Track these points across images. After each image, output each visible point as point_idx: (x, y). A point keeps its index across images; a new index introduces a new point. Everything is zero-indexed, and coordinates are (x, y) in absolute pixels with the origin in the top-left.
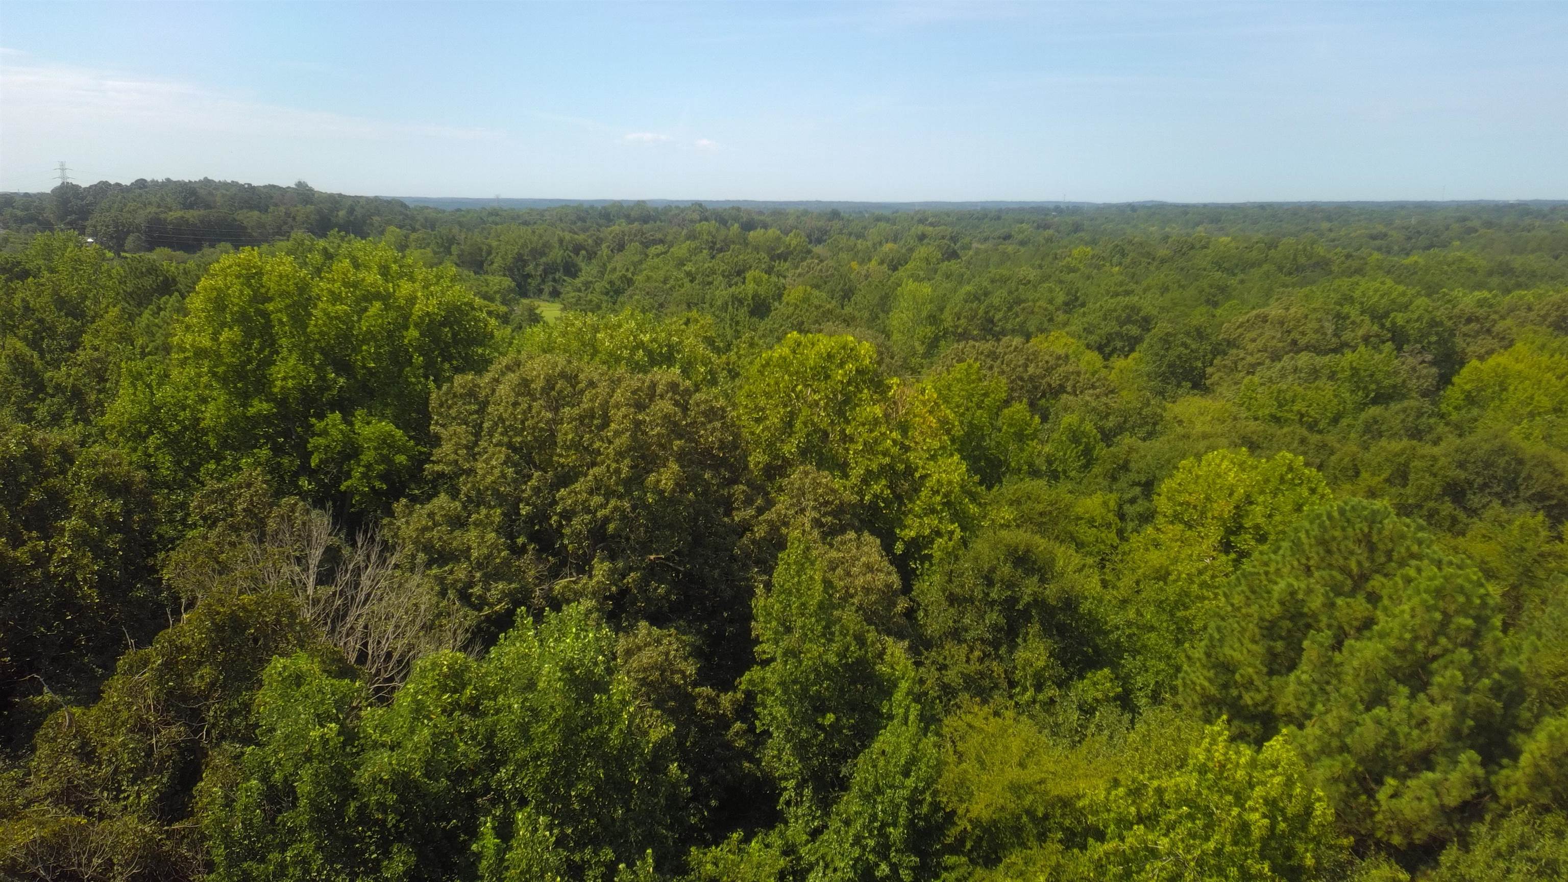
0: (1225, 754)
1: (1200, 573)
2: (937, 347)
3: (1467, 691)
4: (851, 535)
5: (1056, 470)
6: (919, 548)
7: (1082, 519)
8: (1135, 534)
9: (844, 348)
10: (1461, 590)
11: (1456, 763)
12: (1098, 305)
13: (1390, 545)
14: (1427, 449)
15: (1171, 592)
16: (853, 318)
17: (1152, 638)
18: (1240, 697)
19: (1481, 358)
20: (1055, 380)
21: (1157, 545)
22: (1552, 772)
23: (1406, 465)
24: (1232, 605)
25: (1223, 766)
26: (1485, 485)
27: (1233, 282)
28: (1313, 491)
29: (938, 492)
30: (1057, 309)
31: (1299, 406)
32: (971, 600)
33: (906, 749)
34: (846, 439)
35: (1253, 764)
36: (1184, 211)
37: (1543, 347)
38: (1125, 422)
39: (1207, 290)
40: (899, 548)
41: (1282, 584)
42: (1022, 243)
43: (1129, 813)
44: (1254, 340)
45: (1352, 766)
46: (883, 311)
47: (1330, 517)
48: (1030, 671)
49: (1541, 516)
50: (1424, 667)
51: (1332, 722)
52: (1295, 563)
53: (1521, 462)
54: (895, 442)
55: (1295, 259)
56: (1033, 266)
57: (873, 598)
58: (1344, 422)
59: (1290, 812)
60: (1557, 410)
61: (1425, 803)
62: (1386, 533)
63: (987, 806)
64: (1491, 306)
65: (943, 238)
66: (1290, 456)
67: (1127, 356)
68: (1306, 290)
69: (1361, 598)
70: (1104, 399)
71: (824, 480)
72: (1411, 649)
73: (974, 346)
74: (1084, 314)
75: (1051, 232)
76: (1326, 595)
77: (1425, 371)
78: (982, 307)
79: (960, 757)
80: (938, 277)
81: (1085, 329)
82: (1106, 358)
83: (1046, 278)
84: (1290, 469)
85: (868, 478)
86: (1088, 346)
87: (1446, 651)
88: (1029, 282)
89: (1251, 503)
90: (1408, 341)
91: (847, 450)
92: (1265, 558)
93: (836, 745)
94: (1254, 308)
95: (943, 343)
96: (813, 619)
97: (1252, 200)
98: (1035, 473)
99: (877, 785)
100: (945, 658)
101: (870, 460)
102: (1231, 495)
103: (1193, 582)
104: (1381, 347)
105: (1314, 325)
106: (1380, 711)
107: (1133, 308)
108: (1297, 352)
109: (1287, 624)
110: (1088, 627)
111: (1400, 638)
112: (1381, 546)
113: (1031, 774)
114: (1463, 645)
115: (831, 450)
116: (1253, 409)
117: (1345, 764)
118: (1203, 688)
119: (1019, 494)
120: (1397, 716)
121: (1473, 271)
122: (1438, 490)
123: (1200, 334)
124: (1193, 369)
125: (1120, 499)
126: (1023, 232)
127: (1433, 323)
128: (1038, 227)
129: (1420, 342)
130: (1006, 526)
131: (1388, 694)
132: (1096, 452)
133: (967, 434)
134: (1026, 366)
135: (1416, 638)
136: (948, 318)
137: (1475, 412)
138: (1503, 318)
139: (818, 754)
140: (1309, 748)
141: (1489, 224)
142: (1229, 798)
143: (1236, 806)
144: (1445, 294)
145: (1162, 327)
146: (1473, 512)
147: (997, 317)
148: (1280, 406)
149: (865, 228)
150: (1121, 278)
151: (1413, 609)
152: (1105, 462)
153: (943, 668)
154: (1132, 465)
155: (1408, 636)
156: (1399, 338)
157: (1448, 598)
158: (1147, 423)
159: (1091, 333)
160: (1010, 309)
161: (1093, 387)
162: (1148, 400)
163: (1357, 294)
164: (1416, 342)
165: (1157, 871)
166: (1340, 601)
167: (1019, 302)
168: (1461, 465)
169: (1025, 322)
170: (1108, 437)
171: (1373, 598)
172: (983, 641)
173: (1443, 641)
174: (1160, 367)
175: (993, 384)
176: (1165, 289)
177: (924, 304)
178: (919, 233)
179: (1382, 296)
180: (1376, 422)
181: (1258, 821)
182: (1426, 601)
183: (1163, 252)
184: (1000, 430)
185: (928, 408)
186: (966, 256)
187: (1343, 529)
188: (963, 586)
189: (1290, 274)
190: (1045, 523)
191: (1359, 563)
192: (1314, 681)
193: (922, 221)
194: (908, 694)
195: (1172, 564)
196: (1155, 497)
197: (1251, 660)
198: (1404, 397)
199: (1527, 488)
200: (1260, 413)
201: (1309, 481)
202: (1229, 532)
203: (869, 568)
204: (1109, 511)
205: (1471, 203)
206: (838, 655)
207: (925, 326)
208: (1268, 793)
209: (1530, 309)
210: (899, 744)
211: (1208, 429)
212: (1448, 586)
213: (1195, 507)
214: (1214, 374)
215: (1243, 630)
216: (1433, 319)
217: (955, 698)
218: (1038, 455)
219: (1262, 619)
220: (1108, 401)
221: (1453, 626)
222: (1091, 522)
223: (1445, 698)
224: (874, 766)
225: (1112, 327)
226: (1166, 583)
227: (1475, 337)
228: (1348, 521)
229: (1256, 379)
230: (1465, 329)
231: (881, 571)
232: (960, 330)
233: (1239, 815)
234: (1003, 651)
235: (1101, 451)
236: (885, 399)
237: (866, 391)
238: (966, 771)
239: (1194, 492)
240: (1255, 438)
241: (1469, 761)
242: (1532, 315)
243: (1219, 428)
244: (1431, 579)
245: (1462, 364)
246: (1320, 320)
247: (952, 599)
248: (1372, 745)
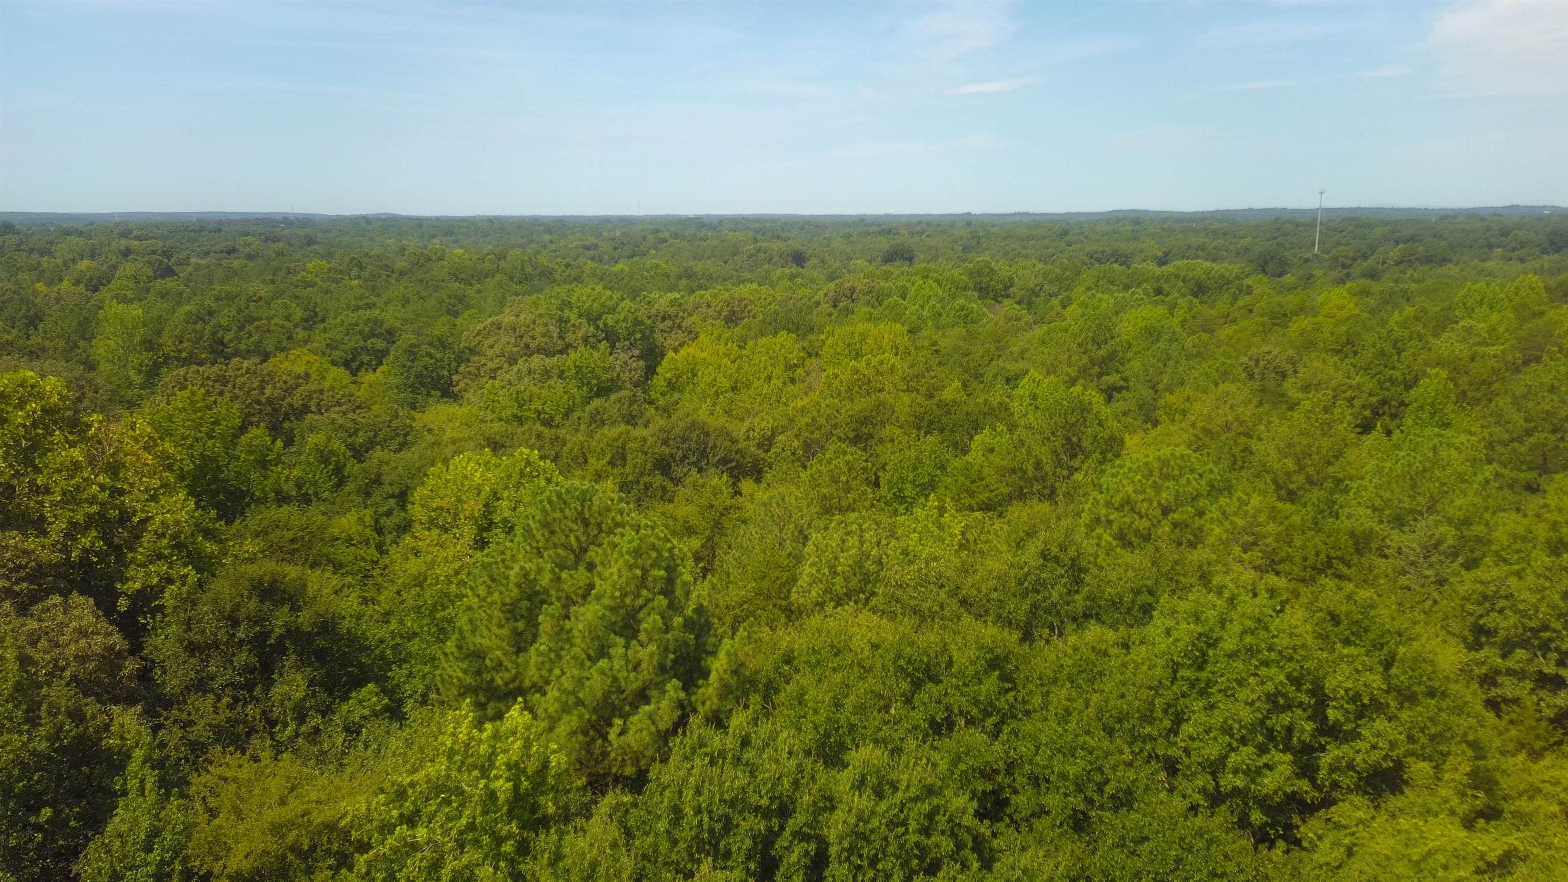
0: (469, 734)
1: (457, 573)
2: (158, 375)
3: (667, 631)
4: (57, 599)
5: (306, 494)
6: (149, 600)
7: (337, 539)
8: (394, 546)
9: (22, 385)
10: (654, 547)
11: (664, 692)
12: (339, 320)
13: (599, 520)
14: (640, 432)
15: (429, 596)
16: (43, 349)
17: (414, 646)
18: (492, 680)
19: (676, 350)
20: (297, 400)
21: (417, 554)
22: (733, 682)
23: (623, 447)
24: (478, 596)
25: (467, 746)
26: (685, 457)
27: (470, 292)
28: (549, 481)
29: (163, 535)
30: (296, 326)
31: (536, 405)
32: (216, 645)
33: (145, 823)
34: (36, 490)
35: (496, 736)
36: (418, 224)
37: (719, 338)
38: (375, 436)
39: (447, 301)
40: (123, 604)
41: (517, 568)
42: (250, 257)
43: (392, 817)
44: (492, 347)
45: (587, 716)
46: (84, 339)
47: (550, 502)
48: (288, 704)
49: (725, 477)
50: (633, 617)
51: (567, 683)
52: (528, 548)
53: (707, 434)
54: (102, 487)
55: (523, 269)
56: (264, 282)
57: (91, 666)
58: (576, 415)
59: (530, 771)
60: (734, 389)
61: (645, 733)
62: (595, 508)
63: (246, 857)
64: (680, 305)
65: (154, 252)
66: (526, 451)
67: (375, 370)
68: (534, 297)
69: (582, 569)
70: (351, 415)
71: (12, 542)
72: (621, 606)
73: (198, 371)
74: (325, 330)
75: (281, 245)
76: (552, 571)
77: (634, 365)
78: (208, 328)
79: (213, 813)
80: (151, 297)
81: (328, 345)
82: (354, 373)
83: (279, 294)
84: (528, 463)
85: (73, 531)
86: (333, 363)
87: (648, 601)
88: (261, 298)
89: (498, 499)
90: (619, 339)
91: (41, 503)
92: (502, 548)
93: (60, 842)
94: (490, 316)
95: (164, 370)
96: (10, 705)
97: (481, 213)
98: (282, 499)
99: (114, 870)
100: (189, 714)
101: (73, 511)
102: (478, 494)
103: (451, 582)
104: (599, 346)
105: (540, 329)
106: (603, 663)
107: (375, 322)
108: (530, 356)
109: (525, 604)
110: (350, 647)
111: (612, 597)
112: (592, 521)
113: (294, 807)
114: (659, 593)
115: (20, 505)
116: (497, 411)
117: (580, 717)
118: (459, 680)
119: (265, 523)
120: (618, 664)
121: (667, 276)
122: (649, 466)
123: (442, 344)
124: (441, 377)
125: (375, 513)
126: (249, 245)
127: (637, 322)
128: (266, 240)
129: (629, 340)
130: (251, 560)
131: (609, 647)
132: (347, 469)
133: (200, 468)
134: (262, 388)
135: (624, 595)
136: (167, 342)
137: (676, 395)
138: (690, 315)
139: (38, 859)
140: (551, 710)
141: (675, 236)
142: (476, 773)
143: (482, 778)
144: (645, 297)
145: (407, 338)
146: (677, 481)
147: (227, 338)
148: (520, 406)
149: (51, 243)
150: (360, 291)
151: (619, 571)
152: (356, 478)
153: (187, 725)
154: (386, 479)
155: (617, 594)
156: (611, 337)
157: (644, 556)
158: (398, 435)
159: (334, 348)
160: (241, 328)
161: (339, 404)
162: (396, 412)
163: (574, 299)
164: (625, 339)
165: (417, 863)
166: (564, 575)
167: (251, 320)
168: (665, 443)
169: (261, 342)
170: (359, 453)
171: (591, 566)
172: (234, 686)
173: (644, 592)
174: (408, 378)
175: (224, 411)
176: (406, 301)
177: (135, 328)
178: (123, 248)
179: (594, 300)
180: (598, 413)
181: (502, 786)
182: (628, 561)
183: (401, 264)
184: (238, 459)
185: (142, 444)
186: (184, 272)
187: (562, 510)
188: (203, 632)
189: (521, 283)
190: (297, 549)
191: (577, 538)
192: (550, 650)
193: (125, 234)
194: (144, 762)
195: (430, 569)
196: (409, 506)
197: (499, 642)
198: (620, 388)
199: (714, 456)
200: (503, 415)
201: (545, 472)
202: (482, 529)
203: (82, 633)
204: (366, 527)
205: (661, 216)
206: (48, 739)
207: (140, 352)
208: (510, 759)
209: (709, 306)
210: (136, 819)
211: (456, 435)
212: (643, 546)
213: (448, 511)
214: (460, 382)
215: (490, 617)
216: (636, 319)
217: (205, 753)
218: (287, 480)
219: (504, 604)
220: (356, 417)
221: (650, 579)
222: (349, 541)
223: (651, 640)
224: (108, 852)
225: (355, 342)
226: (422, 589)
227: (669, 332)
228: (565, 503)
229: (497, 383)
230: (661, 326)
231: (98, 633)
232: (184, 355)
233: (486, 786)
234: (257, 691)
235: (353, 468)
236: (85, 440)
237: (57, 433)
238: (220, 827)
239: (446, 496)
240: (498, 438)
241: (673, 687)
242: (711, 311)
243: (466, 433)
244: (630, 542)
245: (662, 356)
246: (546, 325)
247: (193, 648)
248: (599, 694)
